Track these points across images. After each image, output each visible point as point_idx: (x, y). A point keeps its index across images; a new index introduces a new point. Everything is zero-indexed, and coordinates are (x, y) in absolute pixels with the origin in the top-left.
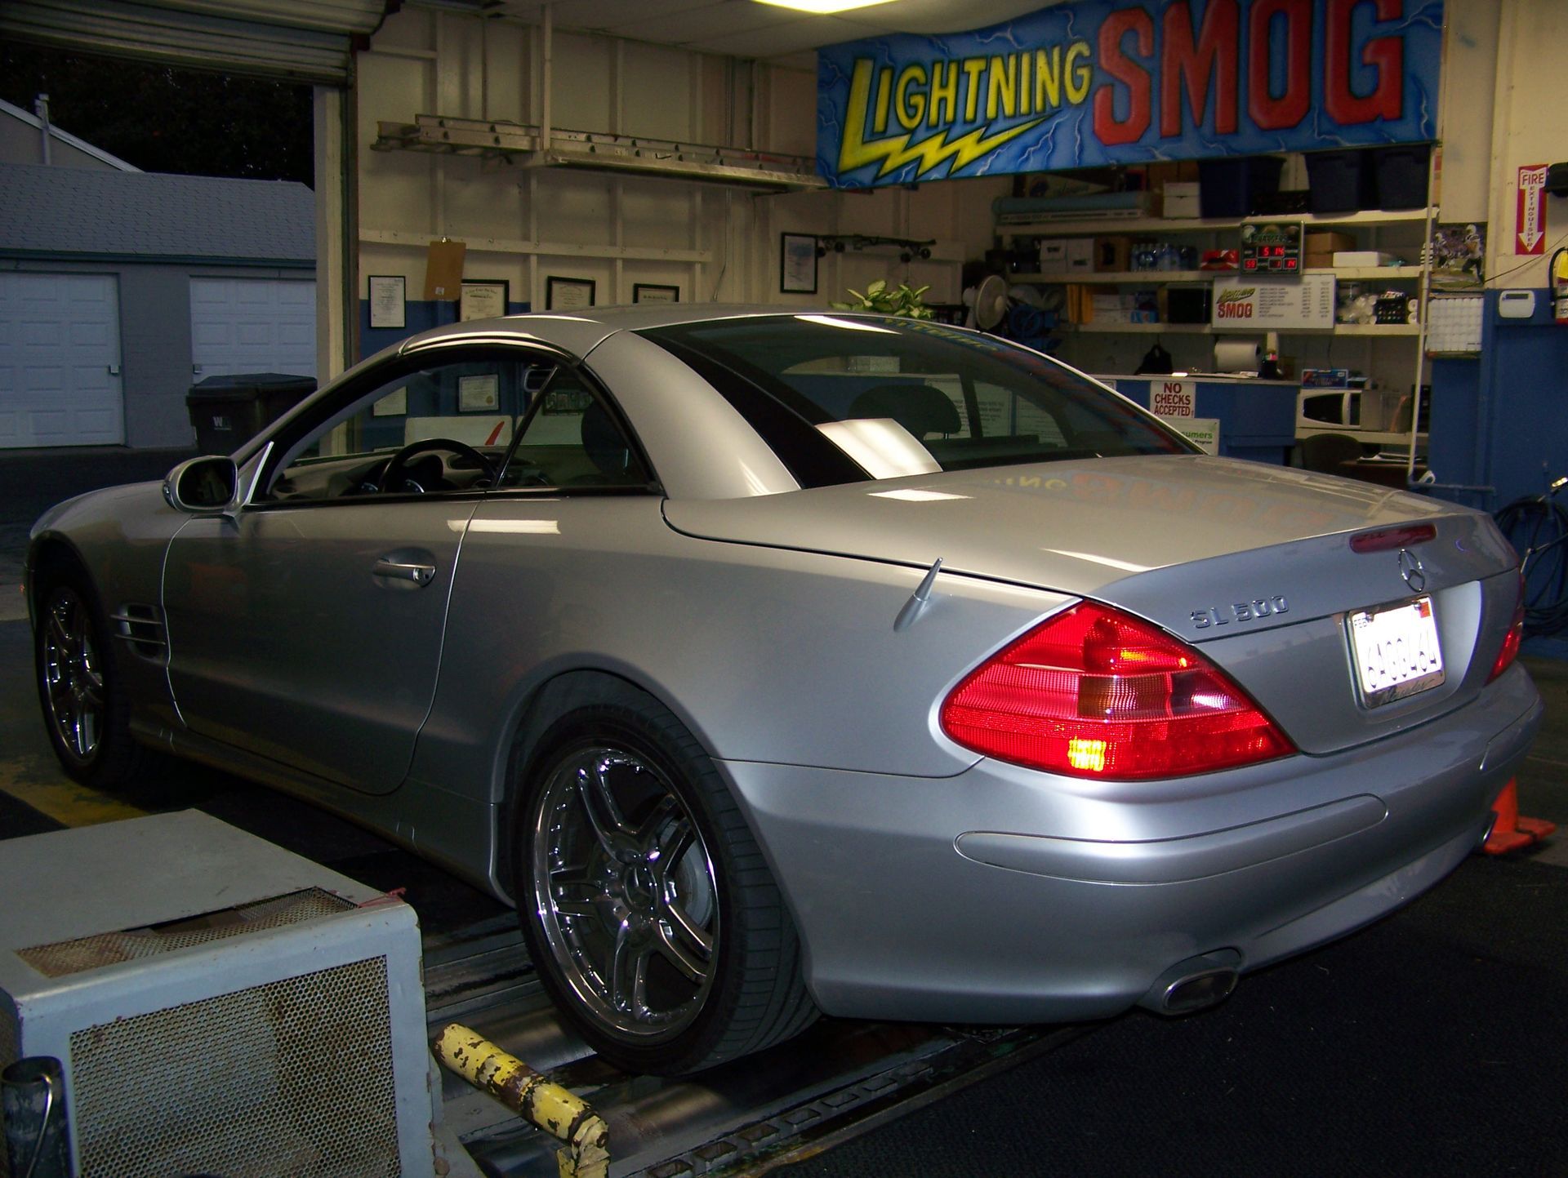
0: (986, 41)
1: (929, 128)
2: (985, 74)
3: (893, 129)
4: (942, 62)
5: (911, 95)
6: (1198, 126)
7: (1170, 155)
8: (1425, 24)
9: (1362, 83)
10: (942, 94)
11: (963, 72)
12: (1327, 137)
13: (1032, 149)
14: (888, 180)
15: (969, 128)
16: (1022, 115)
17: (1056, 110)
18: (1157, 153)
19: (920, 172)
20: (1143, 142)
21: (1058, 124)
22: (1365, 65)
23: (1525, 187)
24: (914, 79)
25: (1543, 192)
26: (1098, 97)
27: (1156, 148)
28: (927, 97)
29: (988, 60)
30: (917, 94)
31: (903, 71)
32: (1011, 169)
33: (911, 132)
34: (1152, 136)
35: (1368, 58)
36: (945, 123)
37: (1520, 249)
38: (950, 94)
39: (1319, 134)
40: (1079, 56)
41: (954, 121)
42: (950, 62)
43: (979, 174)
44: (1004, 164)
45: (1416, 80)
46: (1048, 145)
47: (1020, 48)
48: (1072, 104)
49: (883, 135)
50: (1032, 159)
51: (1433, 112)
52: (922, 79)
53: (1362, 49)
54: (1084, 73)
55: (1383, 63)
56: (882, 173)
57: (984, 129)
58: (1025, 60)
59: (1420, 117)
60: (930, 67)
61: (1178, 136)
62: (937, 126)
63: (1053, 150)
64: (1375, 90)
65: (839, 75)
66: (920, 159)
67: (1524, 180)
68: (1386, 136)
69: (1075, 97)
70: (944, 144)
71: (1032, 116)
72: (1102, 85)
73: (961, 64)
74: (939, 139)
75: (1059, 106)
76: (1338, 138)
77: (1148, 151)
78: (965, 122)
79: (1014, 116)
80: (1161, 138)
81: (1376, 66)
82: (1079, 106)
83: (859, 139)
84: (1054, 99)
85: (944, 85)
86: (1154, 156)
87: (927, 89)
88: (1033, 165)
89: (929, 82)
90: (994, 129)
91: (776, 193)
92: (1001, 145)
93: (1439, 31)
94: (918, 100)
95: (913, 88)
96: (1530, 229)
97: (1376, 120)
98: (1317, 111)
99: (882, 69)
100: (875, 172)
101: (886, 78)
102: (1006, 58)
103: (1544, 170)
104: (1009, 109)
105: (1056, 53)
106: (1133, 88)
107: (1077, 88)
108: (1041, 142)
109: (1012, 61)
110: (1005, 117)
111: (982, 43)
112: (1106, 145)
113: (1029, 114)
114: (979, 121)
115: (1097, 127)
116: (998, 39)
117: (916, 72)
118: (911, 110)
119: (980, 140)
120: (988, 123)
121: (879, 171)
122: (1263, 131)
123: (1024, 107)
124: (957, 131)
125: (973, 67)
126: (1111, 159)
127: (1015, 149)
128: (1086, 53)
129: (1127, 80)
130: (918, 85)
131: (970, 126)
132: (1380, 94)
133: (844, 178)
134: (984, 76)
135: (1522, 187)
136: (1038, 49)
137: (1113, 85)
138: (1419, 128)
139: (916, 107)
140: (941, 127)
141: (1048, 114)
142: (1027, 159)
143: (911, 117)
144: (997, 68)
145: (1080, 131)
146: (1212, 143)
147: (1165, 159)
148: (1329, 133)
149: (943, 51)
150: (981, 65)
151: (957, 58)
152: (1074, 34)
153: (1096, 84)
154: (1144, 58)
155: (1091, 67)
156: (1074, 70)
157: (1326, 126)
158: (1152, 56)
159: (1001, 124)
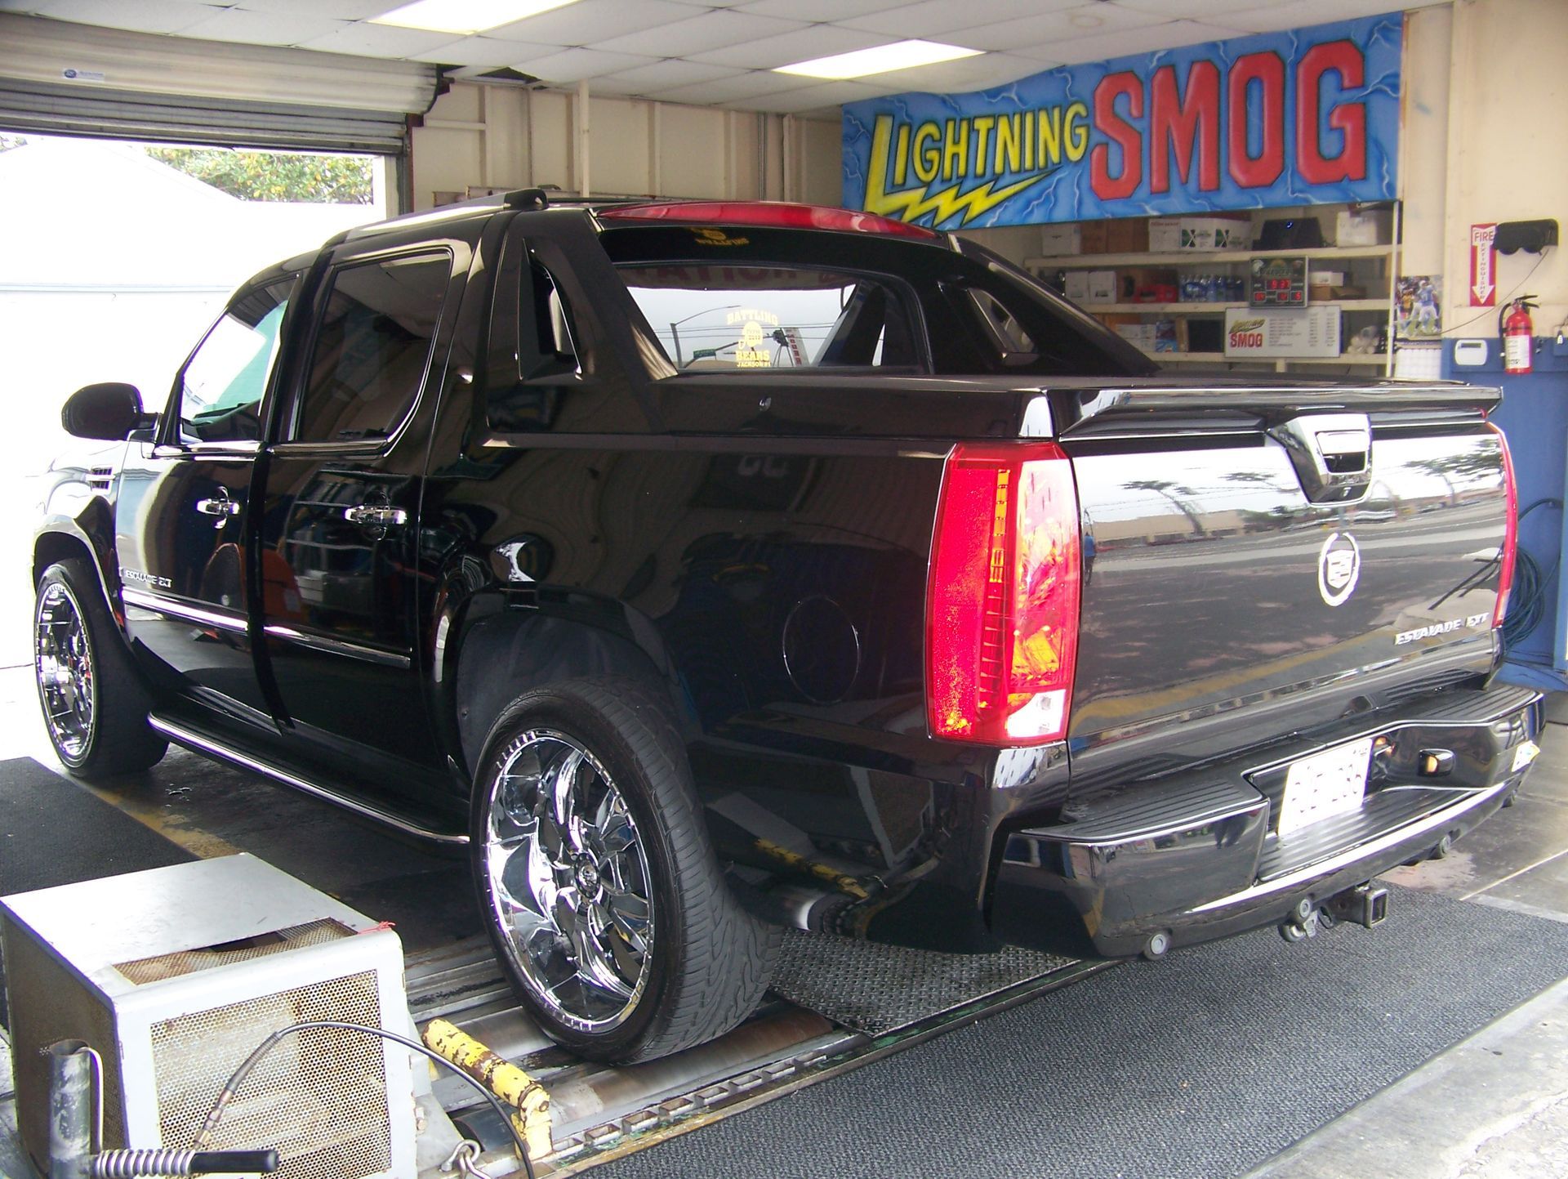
0: (993, 101)
1: (943, 181)
2: (993, 131)
3: (911, 182)
4: (954, 120)
5: (927, 150)
6: (1184, 183)
7: (1159, 210)
8: (1385, 93)
9: (1330, 145)
10: (955, 149)
11: (973, 129)
12: (1300, 195)
13: (1036, 202)
15: (979, 182)
16: (1026, 171)
17: (1056, 166)
18: (1147, 208)
19: (935, 222)
20: (1135, 198)
21: (1059, 181)
22: (1332, 129)
23: (1477, 243)
24: (929, 136)
25: (1494, 248)
26: (1095, 155)
27: (1147, 203)
28: (941, 152)
29: (995, 119)
30: (932, 149)
31: (920, 128)
32: (1018, 220)
33: (928, 185)
34: (1143, 192)
35: (1335, 122)
36: (958, 178)
37: (1474, 302)
38: (962, 149)
39: (1293, 193)
40: (1077, 115)
41: (966, 176)
42: (961, 120)
43: (989, 224)
44: (1011, 216)
45: (1378, 145)
46: (1050, 200)
47: (1023, 107)
48: (1071, 161)
49: (902, 188)
50: (1036, 210)
51: (1393, 172)
52: (937, 136)
53: (1330, 114)
54: (1082, 131)
55: (1349, 127)
57: (992, 183)
58: (1029, 119)
59: (1382, 178)
60: (943, 124)
61: (1166, 191)
62: (951, 179)
63: (1055, 202)
64: (1342, 152)
65: (862, 130)
66: (936, 210)
67: (1476, 237)
68: (1352, 195)
69: (1074, 155)
70: (957, 197)
71: (1036, 172)
72: (1097, 145)
73: (971, 122)
74: (952, 192)
75: (1060, 163)
76: (1309, 196)
77: (1140, 206)
78: (976, 176)
79: (1019, 172)
80: (1152, 193)
81: (1341, 130)
82: (1077, 163)
83: (881, 190)
84: (1055, 156)
85: (956, 142)
86: (1145, 211)
87: (941, 145)
88: (1038, 217)
89: (943, 139)
90: (1001, 183)
92: (1008, 198)
93: (1397, 99)
94: (933, 155)
95: (928, 143)
96: (1483, 283)
97: (1342, 180)
98: (1290, 173)
99: (901, 126)
101: (904, 133)
102: (1011, 117)
103: (1493, 229)
104: (1014, 165)
105: (1056, 114)
106: (1126, 146)
107: (1076, 147)
108: (1043, 196)
109: (1017, 119)
110: (1011, 172)
111: (991, 103)
112: (1102, 200)
113: (1033, 169)
114: (988, 175)
115: (1094, 183)
116: (1003, 97)
117: (930, 129)
118: (927, 165)
119: (989, 194)
120: (996, 178)
122: (1242, 188)
123: (1028, 164)
124: (968, 184)
125: (982, 125)
126: (1107, 213)
127: (1020, 202)
128: (1083, 113)
129: (1120, 139)
130: (934, 141)
131: (980, 180)
132: (1346, 155)
134: (992, 134)
135: (1475, 244)
136: (1039, 109)
137: (1107, 144)
138: (1381, 186)
139: (931, 162)
140: (954, 181)
141: (1050, 170)
142: (1031, 212)
143: (927, 171)
144: (1003, 126)
145: (1078, 186)
146: (1197, 198)
147: (1154, 213)
148: (1301, 192)
149: (954, 109)
150: (989, 123)
151: (967, 116)
152: (1072, 95)
153: (1092, 143)
154: (1135, 119)
155: (1088, 126)
156: (1073, 128)
157: (1299, 185)
158: (1141, 117)
159: (1007, 179)
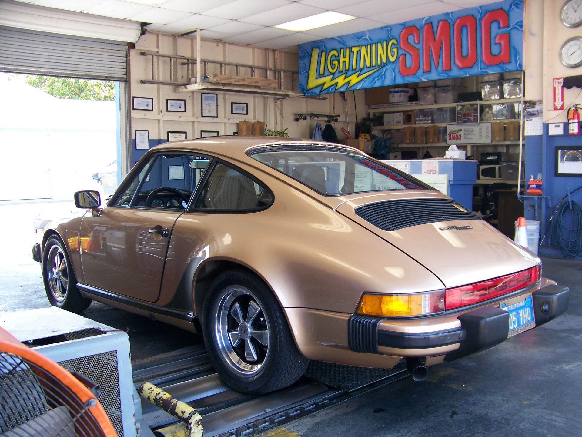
0: (359, 40)
1: (339, 72)
2: (359, 52)
3: (326, 73)
4: (344, 48)
5: (333, 61)
6: (437, 68)
7: (427, 79)
8: (517, 28)
9: (495, 50)
10: (344, 60)
11: (351, 51)
12: (484, 70)
13: (377, 79)
14: (325, 92)
15: (354, 72)
16: (373, 66)
17: (385, 64)
18: (422, 78)
19: (337, 88)
20: (417, 74)
21: (386, 70)
22: (496, 44)
23: (556, 86)
24: (334, 55)
25: (563, 87)
26: (400, 59)
27: (422, 76)
28: (338, 61)
29: (360, 47)
30: (335, 60)
31: (330, 52)
32: (369, 86)
33: (333, 74)
34: (420, 72)
35: (497, 41)
36: (345, 70)
37: (555, 109)
38: (347, 60)
39: (481, 69)
40: (393, 44)
41: (348, 70)
42: (346, 48)
43: (358, 89)
44: (367, 85)
45: (514, 48)
46: (383, 77)
47: (372, 42)
48: (391, 62)
49: (323, 75)
50: (377, 82)
51: (521, 59)
52: (337, 55)
53: (495, 38)
54: (395, 50)
55: (503, 43)
56: (323, 89)
57: (359, 72)
58: (374, 46)
59: (517, 62)
60: (339, 50)
61: (430, 71)
62: (342, 71)
63: (385, 78)
64: (500, 52)
65: (307, 54)
66: (337, 83)
67: (555, 83)
68: (505, 69)
69: (392, 59)
70: (345, 78)
71: (377, 67)
72: (401, 55)
73: (350, 49)
74: (343, 76)
76: (487, 70)
77: (419, 78)
78: (353, 70)
79: (370, 67)
80: (424, 73)
81: (500, 44)
82: (394, 62)
83: (314, 77)
84: (384, 60)
85: (344, 57)
86: (421, 80)
87: (338, 58)
88: (378, 84)
89: (339, 56)
90: (363, 72)
91: (285, 98)
92: (366, 78)
93: (522, 31)
94: (335, 62)
95: (333, 58)
96: (558, 101)
97: (500, 64)
98: (479, 61)
99: (322, 52)
100: (321, 89)
101: (323, 54)
102: (366, 46)
103: (562, 80)
104: (368, 65)
105: (385, 43)
106: (413, 55)
107: (393, 56)
108: (380, 76)
109: (369, 47)
110: (367, 67)
111: (358, 41)
112: (404, 76)
113: (376, 66)
114: (358, 69)
115: (400, 70)
116: (363, 39)
117: (334, 52)
118: (333, 66)
119: (358, 76)
120: (361, 70)
121: (322, 89)
122: (460, 69)
123: (374, 64)
124: (350, 73)
125: (355, 50)
126: (406, 81)
127: (371, 79)
128: (396, 43)
129: (411, 52)
130: (335, 57)
131: (354, 71)
132: (502, 54)
133: (309, 92)
134: (359, 53)
135: (555, 86)
136: (378, 43)
137: (405, 54)
138: (516, 65)
139: (335, 65)
140: (344, 72)
141: (383, 66)
142: (375, 82)
143: (333, 69)
144: (363, 49)
145: (394, 71)
146: (442, 74)
147: (425, 80)
148: (484, 69)
149: (344, 44)
150: (358, 49)
151: (349, 47)
152: (391, 36)
153: (399, 54)
154: (416, 44)
155: (397, 48)
156: (391, 49)
157: (483, 66)
158: (419, 43)
159: (366, 70)
